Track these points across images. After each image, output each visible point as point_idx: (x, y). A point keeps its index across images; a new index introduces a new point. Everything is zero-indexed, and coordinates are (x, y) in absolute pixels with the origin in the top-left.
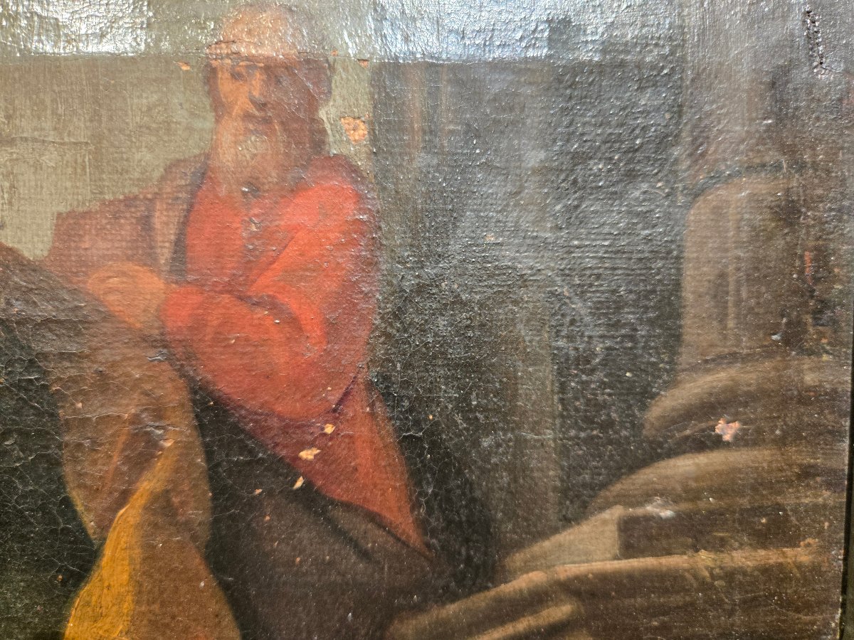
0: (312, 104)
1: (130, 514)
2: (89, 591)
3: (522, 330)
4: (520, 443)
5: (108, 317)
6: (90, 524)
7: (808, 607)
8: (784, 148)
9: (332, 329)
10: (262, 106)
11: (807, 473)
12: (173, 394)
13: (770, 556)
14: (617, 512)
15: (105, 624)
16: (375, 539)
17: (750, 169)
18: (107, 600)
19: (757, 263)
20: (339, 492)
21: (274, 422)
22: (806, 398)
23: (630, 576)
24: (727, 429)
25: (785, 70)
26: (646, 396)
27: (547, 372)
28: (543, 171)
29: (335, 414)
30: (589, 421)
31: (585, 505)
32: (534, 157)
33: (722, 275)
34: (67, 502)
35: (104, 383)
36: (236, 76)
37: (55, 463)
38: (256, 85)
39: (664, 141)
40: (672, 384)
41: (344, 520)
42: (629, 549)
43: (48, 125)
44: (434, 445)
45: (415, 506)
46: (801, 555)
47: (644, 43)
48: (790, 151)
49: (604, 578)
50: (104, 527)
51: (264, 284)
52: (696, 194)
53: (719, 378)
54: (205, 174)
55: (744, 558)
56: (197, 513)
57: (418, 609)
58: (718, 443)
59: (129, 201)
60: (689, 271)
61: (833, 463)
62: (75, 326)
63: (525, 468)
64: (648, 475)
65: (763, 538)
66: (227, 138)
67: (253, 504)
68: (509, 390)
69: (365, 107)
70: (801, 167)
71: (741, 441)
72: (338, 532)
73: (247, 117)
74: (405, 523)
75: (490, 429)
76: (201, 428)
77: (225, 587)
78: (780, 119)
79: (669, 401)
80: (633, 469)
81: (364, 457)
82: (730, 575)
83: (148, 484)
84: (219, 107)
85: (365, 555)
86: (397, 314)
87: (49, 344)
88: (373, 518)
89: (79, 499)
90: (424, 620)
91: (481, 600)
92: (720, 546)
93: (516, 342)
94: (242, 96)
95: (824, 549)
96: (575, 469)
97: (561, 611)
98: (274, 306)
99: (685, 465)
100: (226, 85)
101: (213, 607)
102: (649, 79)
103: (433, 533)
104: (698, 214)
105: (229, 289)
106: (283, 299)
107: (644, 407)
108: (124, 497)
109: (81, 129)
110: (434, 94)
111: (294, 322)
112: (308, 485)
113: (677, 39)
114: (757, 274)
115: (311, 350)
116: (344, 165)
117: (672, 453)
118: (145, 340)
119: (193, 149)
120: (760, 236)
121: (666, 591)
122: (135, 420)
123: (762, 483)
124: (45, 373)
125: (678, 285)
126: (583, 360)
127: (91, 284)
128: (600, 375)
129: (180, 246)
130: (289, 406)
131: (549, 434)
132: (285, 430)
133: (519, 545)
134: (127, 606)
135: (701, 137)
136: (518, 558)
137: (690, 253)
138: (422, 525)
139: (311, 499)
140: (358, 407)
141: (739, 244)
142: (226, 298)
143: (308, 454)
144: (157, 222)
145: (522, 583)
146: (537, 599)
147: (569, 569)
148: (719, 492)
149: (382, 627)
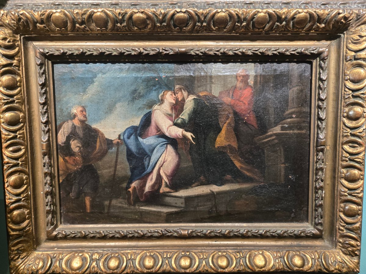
0: (247, 80)
1: (225, 125)
2: (220, 134)
3: (270, 104)
4: (269, 117)
5: (225, 103)
6: (221, 126)
7: (304, 138)
8: (301, 83)
9: (249, 104)
10: (242, 80)
11: (304, 122)
12: (231, 111)
13: (300, 132)
14: (281, 125)
15: (221, 138)
16: (253, 128)
17: (297, 86)
18: (222, 135)
19: (298, 96)
20: (249, 122)
21: (242, 115)
22: (304, 112)
23: (282, 133)
24: (294, 116)
25: (302, 74)
26: (284, 112)
27: (273, 109)
28: (273, 87)
29: (249, 114)
30: (278, 115)
31: (277, 124)
32: (272, 85)
33: (293, 98)
34: (219, 123)
35: (224, 110)
36: (239, 77)
37: (218, 119)
38: (241, 78)
39: (287, 83)
40: (288, 110)
41: (249, 126)
42: (282, 130)
43: (219, 82)
44: (260, 117)
45: (257, 124)
46: (304, 132)
47: (284, 72)
48: (302, 84)
49: (279, 133)
50: (223, 126)
51: (242, 99)
52: (290, 89)
53: (293, 110)
54: (236, 87)
55: (296, 131)
56: (233, 125)
57: (257, 136)
58: (293, 118)
59: (227, 90)
60: (289, 97)
61: (307, 120)
62: (221, 104)
63: (270, 120)
64: (284, 121)
65: (299, 129)
66: (238, 83)
67: (239, 124)
68: (268, 111)
69: (253, 80)
70: (303, 85)
71: (296, 117)
72: (249, 127)
73: (240, 81)
74: (256, 126)
75: (266, 115)
76: (234, 115)
77: (235, 133)
78: (301, 80)
79: (287, 112)
80: (283, 120)
81: (252, 119)
82: (294, 134)
83: (228, 122)
84: (237, 80)
85: (251, 130)
86: (256, 103)
87: (218, 106)
88: (252, 125)
89: (220, 123)
90: (258, 138)
91: (264, 136)
92: (293, 130)
93: (269, 106)
94: (240, 79)
95: (306, 131)
96: (275, 120)
97: (274, 137)
98: (242, 101)
99: (289, 120)
100: (238, 78)
101: (234, 136)
102: (285, 76)
103: (259, 127)
104: (290, 91)
105: (238, 100)
106: (243, 101)
107: (284, 113)
108: (225, 123)
109: (222, 83)
110: (261, 78)
111: (245, 103)
112: (246, 122)
113: (288, 71)
114: (298, 98)
115: (247, 106)
116: (251, 86)
117: (287, 119)
118: (228, 105)
119: (234, 85)
120: (298, 93)
121: (286, 135)
122: (227, 114)
123: (298, 122)
124: (217, 109)
125: (288, 99)
126: (277, 108)
127: (223, 99)
128: (279, 109)
129: (233, 95)
130: (244, 113)
131: (273, 116)
132: (243, 116)
133: (269, 129)
134: (224, 136)
135: (291, 82)
136: (269, 130)
137: (290, 95)
138: (258, 126)
139: (246, 123)
140: (251, 113)
141: (295, 94)
142: (237, 101)
143: (246, 118)
144: (230, 92)
145: (269, 133)
146: (271, 136)
147: (275, 132)
148: (293, 123)
149: (253, 139)
